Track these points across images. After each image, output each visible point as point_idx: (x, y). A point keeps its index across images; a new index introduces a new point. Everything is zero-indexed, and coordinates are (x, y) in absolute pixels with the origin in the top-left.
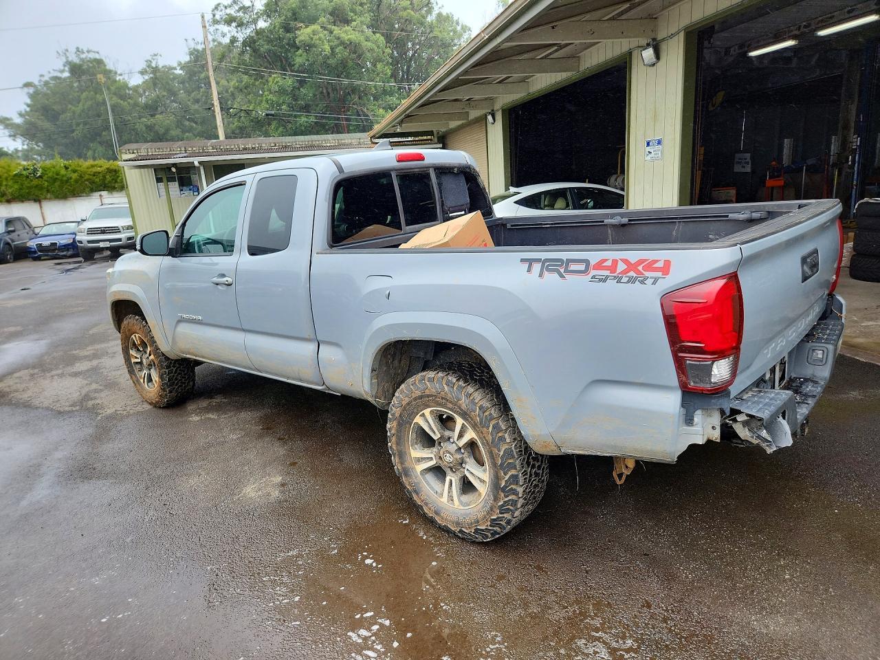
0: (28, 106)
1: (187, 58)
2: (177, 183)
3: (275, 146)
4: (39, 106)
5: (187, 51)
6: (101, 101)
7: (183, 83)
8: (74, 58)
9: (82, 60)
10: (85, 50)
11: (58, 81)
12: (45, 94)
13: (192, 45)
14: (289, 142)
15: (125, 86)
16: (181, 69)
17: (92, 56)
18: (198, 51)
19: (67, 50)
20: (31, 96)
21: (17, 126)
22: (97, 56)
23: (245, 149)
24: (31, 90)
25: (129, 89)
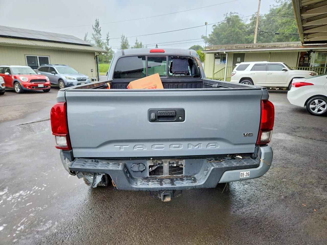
0: (212, 32)
1: (269, 13)
2: (220, 59)
3: (259, 47)
4: (215, 33)
5: (269, 9)
6: (233, 31)
7: (264, 22)
8: (229, 16)
9: (231, 16)
10: (233, 13)
11: (223, 24)
12: (218, 29)
13: (272, 7)
14: (265, 45)
15: (243, 25)
16: (265, 17)
17: (235, 15)
18: (274, 9)
19: (227, 13)
20: (214, 29)
21: (208, 39)
22: (237, 15)
23: (247, 48)
24: (215, 27)
25: (244, 26)
